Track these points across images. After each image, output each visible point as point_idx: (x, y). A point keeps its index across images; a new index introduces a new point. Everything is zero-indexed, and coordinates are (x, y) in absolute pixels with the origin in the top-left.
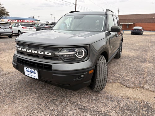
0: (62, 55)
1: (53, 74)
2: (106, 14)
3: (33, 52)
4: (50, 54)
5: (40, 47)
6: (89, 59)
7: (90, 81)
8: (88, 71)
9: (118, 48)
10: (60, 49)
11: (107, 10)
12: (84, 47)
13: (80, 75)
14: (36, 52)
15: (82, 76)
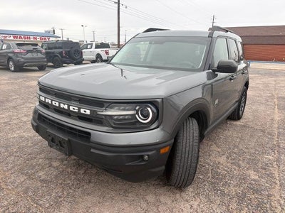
0: (111, 116)
1: (92, 150)
2: (211, 36)
3: (62, 105)
4: (88, 112)
5: (73, 98)
6: (161, 127)
7: (163, 167)
8: (158, 150)
9: (236, 102)
10: (106, 105)
11: (215, 28)
12: (152, 102)
13: (142, 156)
14: (66, 107)
15: (146, 157)
